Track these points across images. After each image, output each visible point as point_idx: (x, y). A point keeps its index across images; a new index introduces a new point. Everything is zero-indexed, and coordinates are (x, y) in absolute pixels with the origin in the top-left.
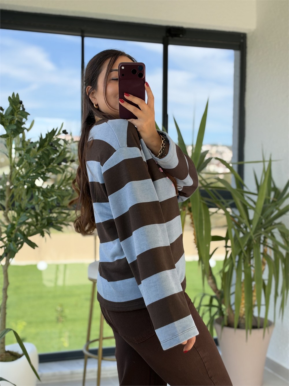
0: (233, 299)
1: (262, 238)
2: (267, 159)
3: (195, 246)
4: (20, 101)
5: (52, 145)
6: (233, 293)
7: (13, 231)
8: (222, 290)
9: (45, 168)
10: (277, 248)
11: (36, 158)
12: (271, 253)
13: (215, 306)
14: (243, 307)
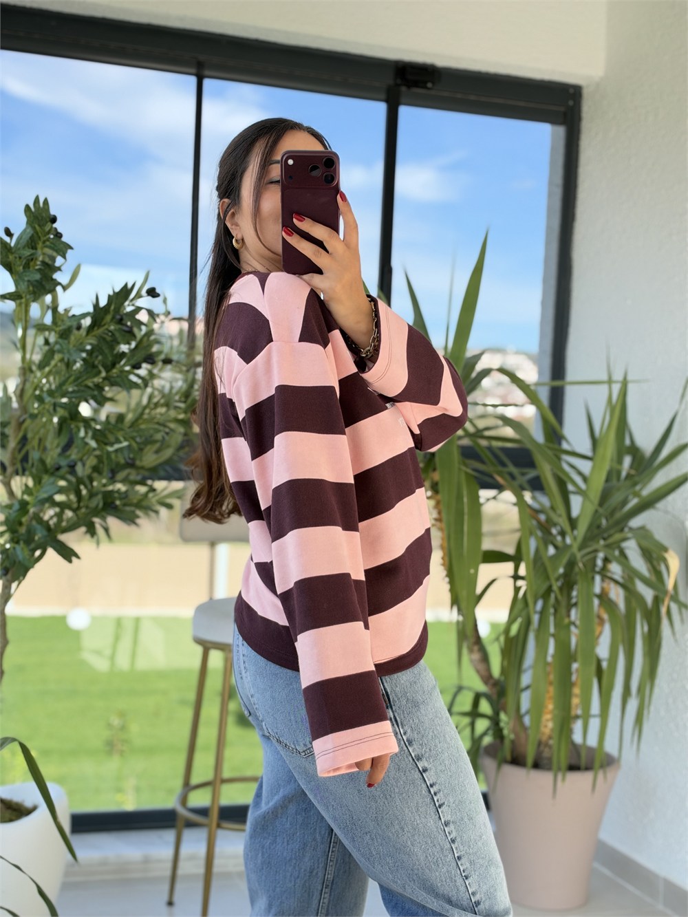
0: (525, 701)
1: (599, 563)
2: (618, 376)
3: (445, 573)
4: (52, 217)
5: (120, 321)
6: (527, 687)
7: (24, 520)
8: (503, 678)
9: (104, 374)
10: (633, 583)
11: (84, 350)
12: (617, 595)
13: (483, 716)
14: (547, 720)
